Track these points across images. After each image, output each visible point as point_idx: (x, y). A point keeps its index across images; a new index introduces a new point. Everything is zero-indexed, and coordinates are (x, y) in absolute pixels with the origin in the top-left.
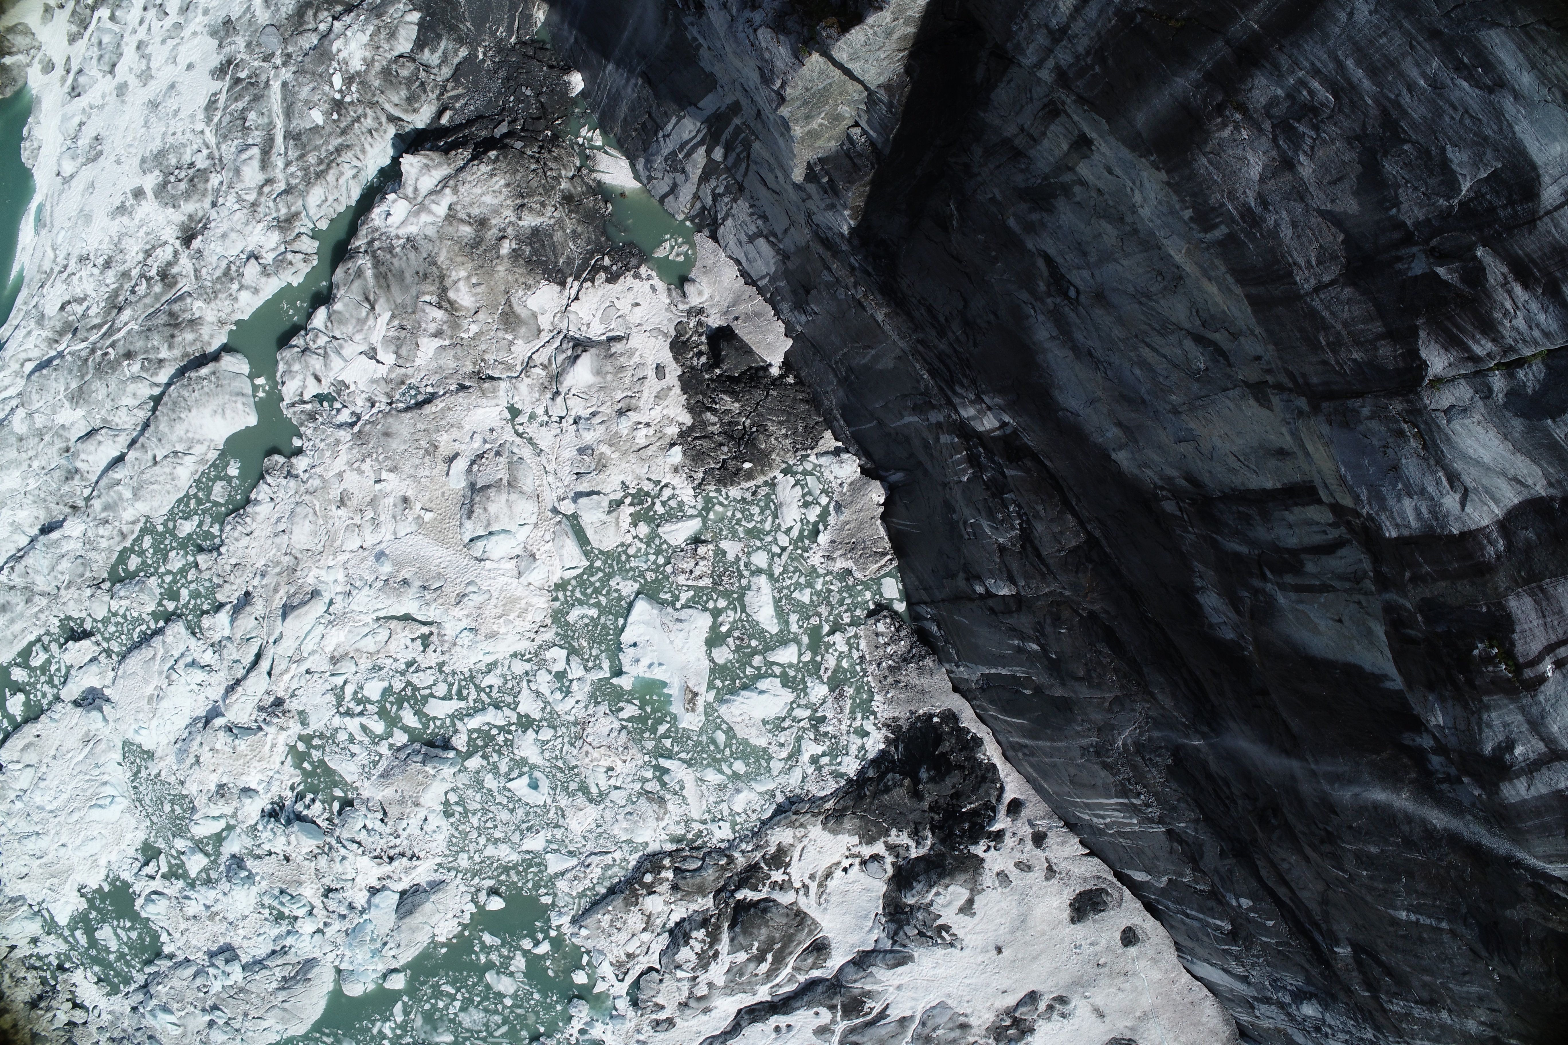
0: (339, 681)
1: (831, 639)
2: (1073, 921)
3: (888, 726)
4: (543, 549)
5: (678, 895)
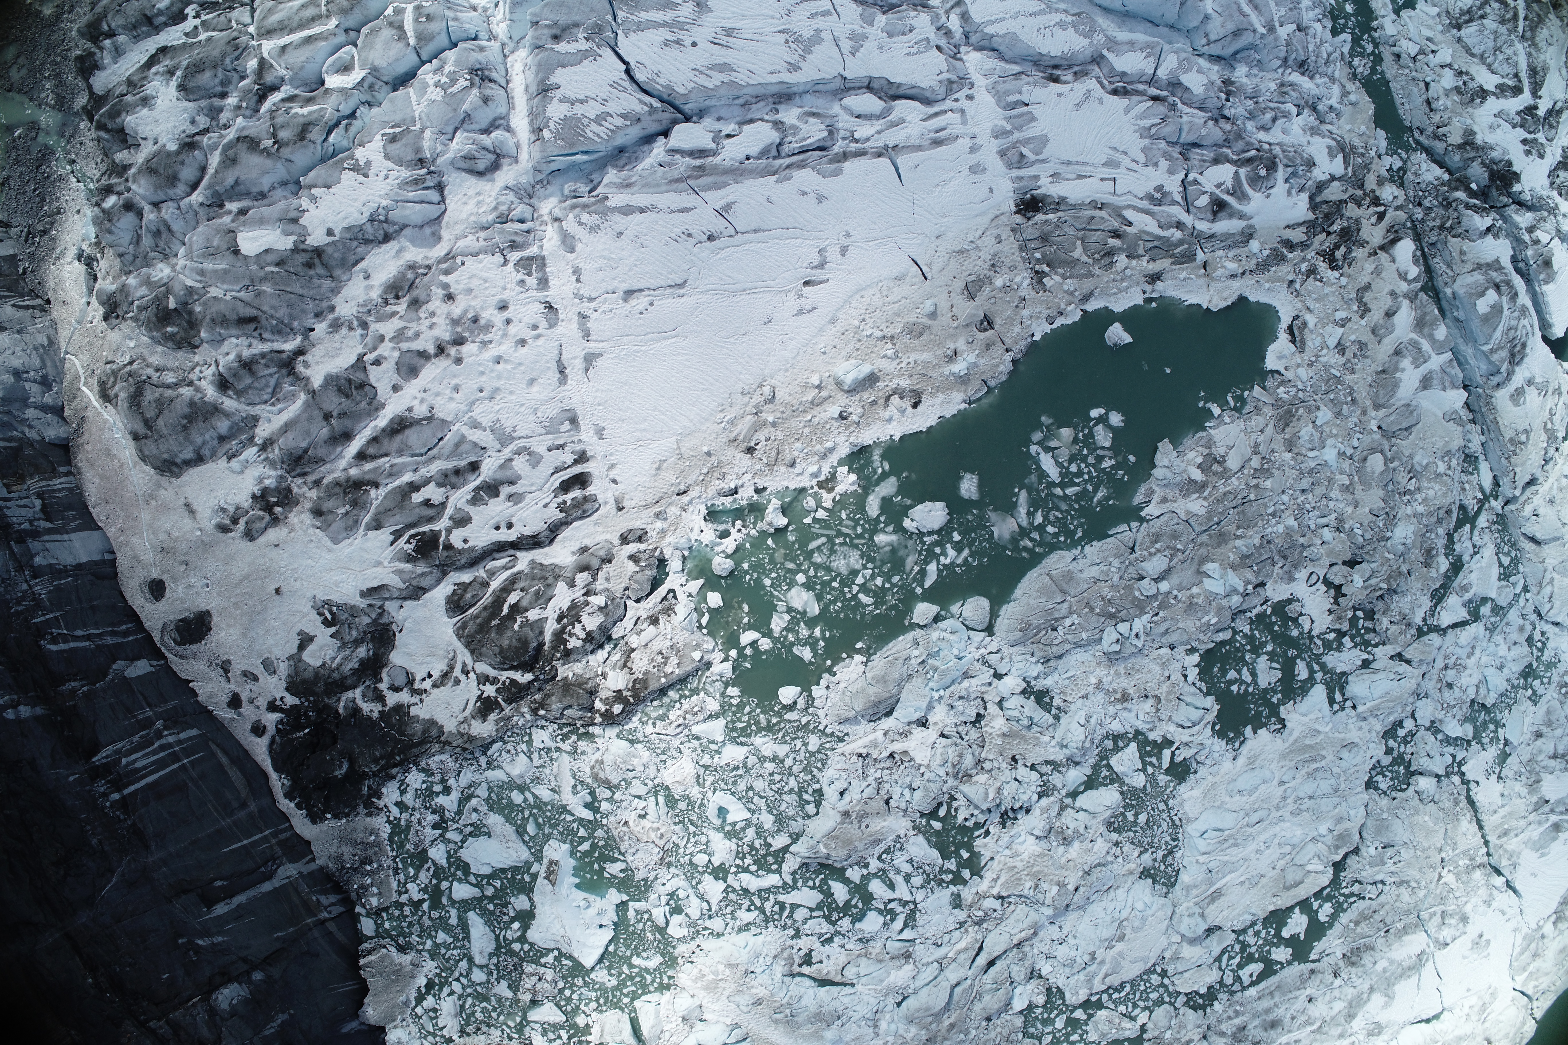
0: (907, 934)
1: (421, 896)
2: (209, 614)
3: (377, 809)
4: (674, 1025)
5: (590, 684)
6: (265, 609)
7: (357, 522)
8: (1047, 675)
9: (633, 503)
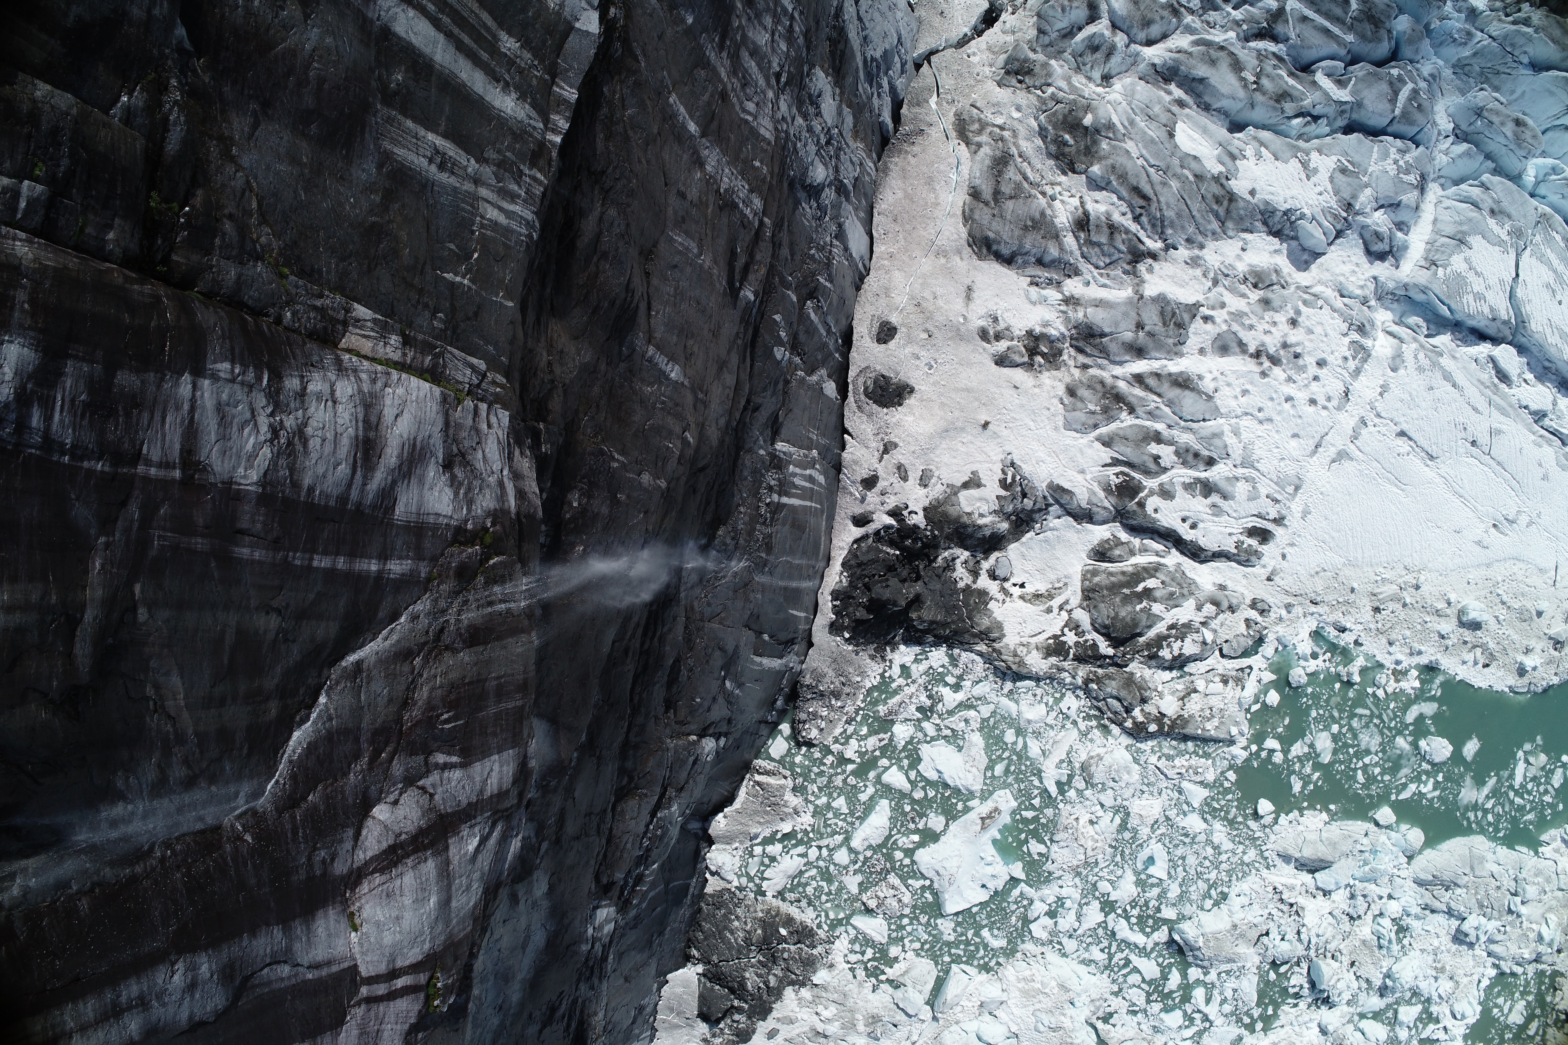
2: (912, 391)
3: (883, 659)
4: (970, 1004)
5: (1147, 694)
6: (963, 429)
7: (1096, 426)
8: (1417, 917)
9: (1281, 583)
